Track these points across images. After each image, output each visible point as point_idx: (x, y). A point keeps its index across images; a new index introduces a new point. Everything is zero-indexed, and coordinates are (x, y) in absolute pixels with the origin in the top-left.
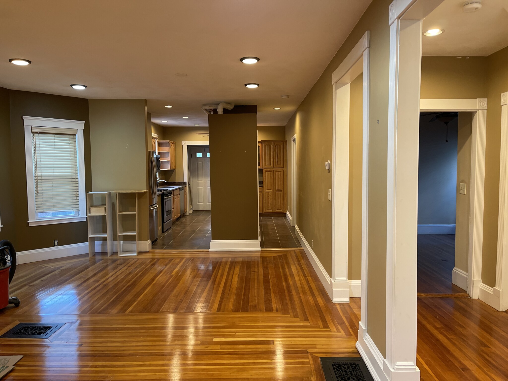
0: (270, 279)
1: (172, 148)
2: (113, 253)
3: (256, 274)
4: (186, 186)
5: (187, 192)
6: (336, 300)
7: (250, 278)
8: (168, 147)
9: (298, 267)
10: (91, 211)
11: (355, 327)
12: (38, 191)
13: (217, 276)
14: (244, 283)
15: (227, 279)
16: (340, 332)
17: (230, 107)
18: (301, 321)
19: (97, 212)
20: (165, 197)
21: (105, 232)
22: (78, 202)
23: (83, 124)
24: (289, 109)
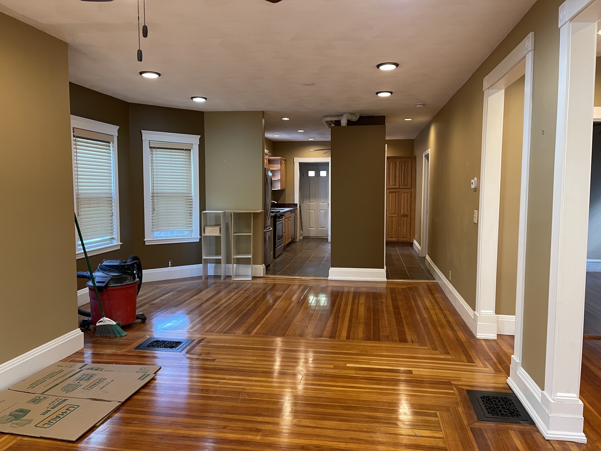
0: (401, 311)
1: (283, 165)
2: (226, 277)
3: (384, 305)
4: (297, 209)
5: (297, 215)
6: (480, 335)
7: (378, 309)
8: (279, 165)
9: (433, 300)
10: (206, 231)
11: (505, 364)
12: (154, 209)
13: (341, 304)
14: (372, 313)
15: (353, 308)
16: (488, 368)
17: (355, 119)
18: (441, 354)
19: (212, 232)
20: (277, 219)
21: (218, 253)
22: (192, 221)
23: (198, 138)
24: (422, 119)
